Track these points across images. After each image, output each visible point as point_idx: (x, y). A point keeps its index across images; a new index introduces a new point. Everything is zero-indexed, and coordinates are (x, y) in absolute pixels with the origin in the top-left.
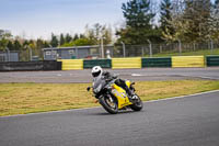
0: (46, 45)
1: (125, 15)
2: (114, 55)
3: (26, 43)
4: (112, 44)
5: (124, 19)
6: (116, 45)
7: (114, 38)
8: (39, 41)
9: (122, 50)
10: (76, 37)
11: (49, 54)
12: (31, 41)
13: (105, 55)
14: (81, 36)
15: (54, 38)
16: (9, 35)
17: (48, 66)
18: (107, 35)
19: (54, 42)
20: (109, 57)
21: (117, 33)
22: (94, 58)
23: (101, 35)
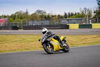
0: (62, 17)
1: (98, 4)
2: (93, 22)
3: (53, 16)
4: (92, 17)
5: (98, 6)
6: (94, 17)
7: (93, 15)
8: (59, 16)
9: (96, 20)
10: (76, 14)
11: (63, 22)
12: (55, 16)
13: (89, 22)
14: (78, 13)
15: (66, 14)
16: (45, 13)
17: (63, 27)
18: (90, 13)
19: (66, 16)
20: (91, 23)
21: (95, 12)
22: (84, 24)
23: (87, 13)
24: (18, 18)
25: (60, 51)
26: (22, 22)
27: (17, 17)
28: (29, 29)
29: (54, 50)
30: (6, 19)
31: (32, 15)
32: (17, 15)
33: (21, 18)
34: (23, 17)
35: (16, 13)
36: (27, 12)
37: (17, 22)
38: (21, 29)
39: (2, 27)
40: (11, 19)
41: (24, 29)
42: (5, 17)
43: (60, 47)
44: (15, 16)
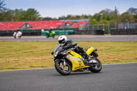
24: (104, 19)
25: (86, 71)
26: (109, 25)
27: (102, 17)
28: (119, 34)
29: (73, 69)
30: (88, 20)
31: (123, 14)
32: (102, 14)
33: (108, 19)
34: (110, 17)
35: (101, 12)
36: (116, 10)
37: (102, 24)
38: (107, 33)
39: (82, 31)
40: (94, 20)
41: (112, 34)
42: (86, 17)
43: (83, 65)
44: (100, 16)
